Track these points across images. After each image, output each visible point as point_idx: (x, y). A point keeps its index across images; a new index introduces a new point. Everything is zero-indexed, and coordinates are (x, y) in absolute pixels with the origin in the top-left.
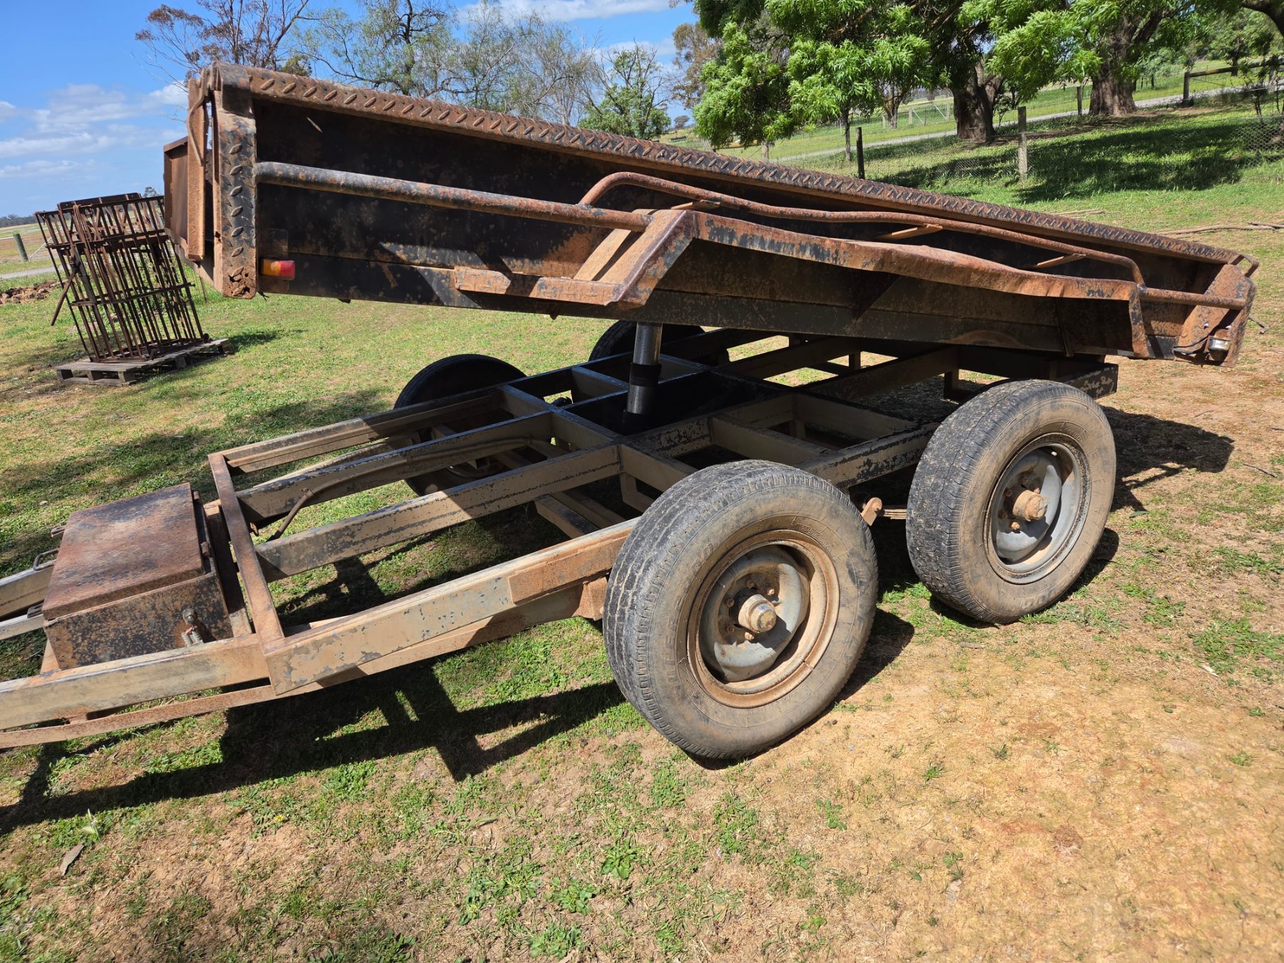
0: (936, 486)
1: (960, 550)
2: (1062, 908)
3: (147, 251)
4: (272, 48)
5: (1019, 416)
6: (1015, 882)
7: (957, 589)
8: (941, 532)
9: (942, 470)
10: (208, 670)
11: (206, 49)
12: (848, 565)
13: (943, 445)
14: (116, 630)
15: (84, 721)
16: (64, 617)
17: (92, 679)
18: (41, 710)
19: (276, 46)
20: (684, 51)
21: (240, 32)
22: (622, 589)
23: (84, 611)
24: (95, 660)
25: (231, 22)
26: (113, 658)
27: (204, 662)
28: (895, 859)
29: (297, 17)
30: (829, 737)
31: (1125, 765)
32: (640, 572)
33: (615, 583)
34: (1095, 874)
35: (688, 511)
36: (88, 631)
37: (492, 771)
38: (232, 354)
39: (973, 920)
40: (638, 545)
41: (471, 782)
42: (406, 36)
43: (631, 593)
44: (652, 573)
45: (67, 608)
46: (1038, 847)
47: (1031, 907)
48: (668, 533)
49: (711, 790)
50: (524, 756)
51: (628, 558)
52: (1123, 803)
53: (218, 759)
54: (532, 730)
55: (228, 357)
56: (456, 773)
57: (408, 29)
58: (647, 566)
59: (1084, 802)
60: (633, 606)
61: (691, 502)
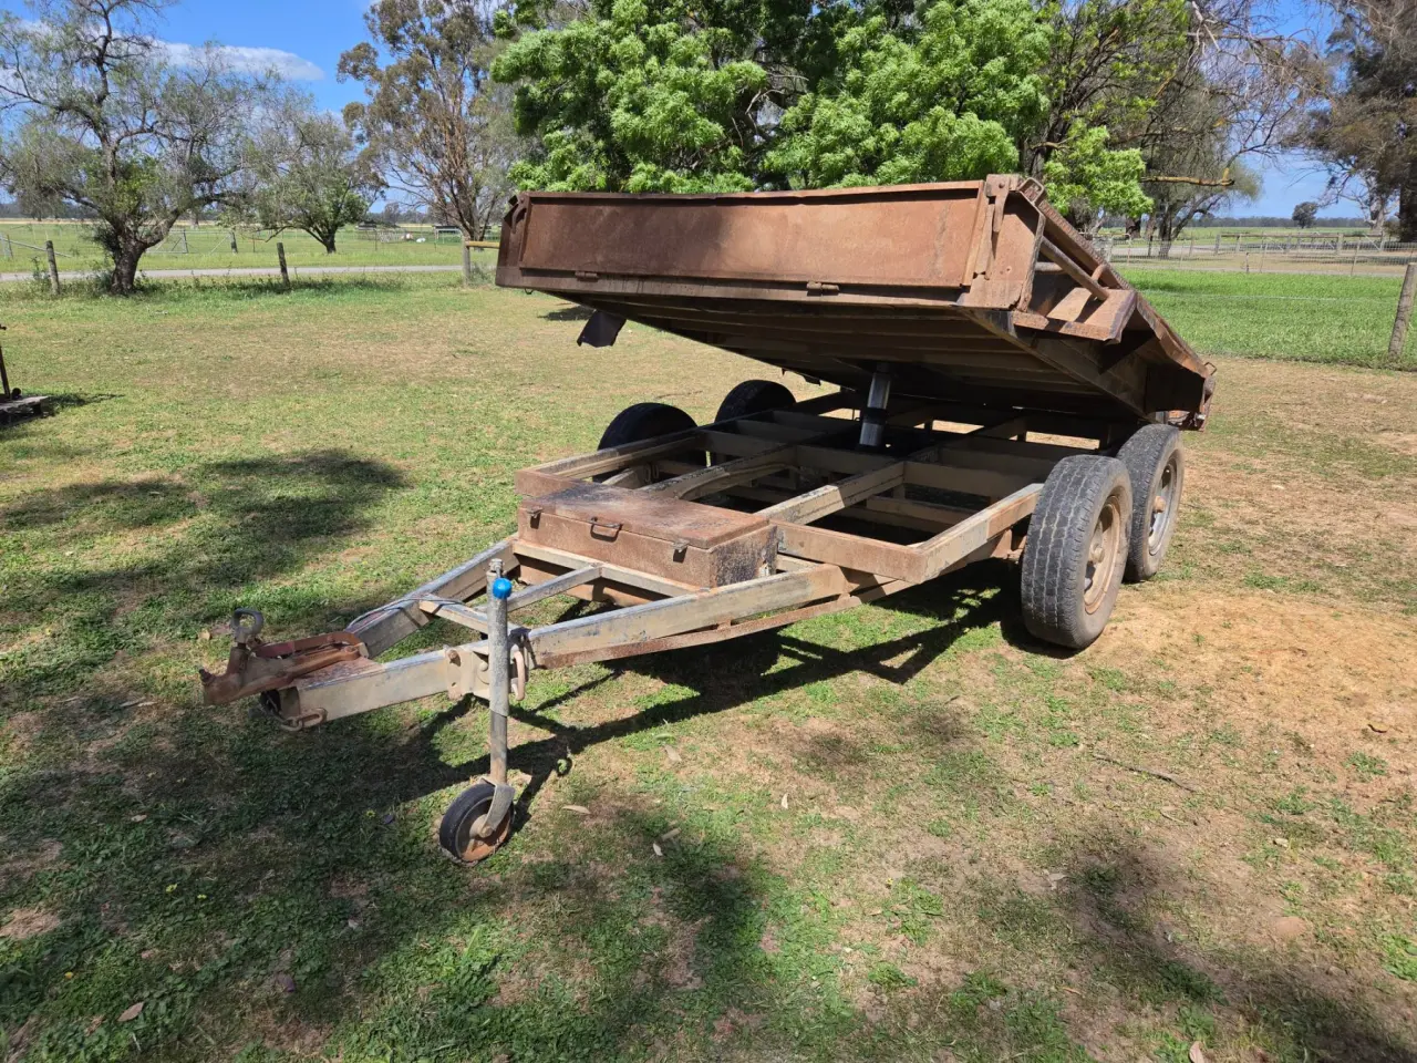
8: (1136, 514)
9: (1134, 475)
10: (805, 588)
12: (1126, 524)
14: (736, 561)
15: (727, 627)
16: (717, 546)
17: (742, 593)
18: (706, 617)
22: (1055, 528)
24: (725, 583)
26: (732, 582)
27: (805, 582)
30: (1121, 634)
31: (1291, 621)
32: (1072, 515)
33: (1044, 525)
34: (1323, 661)
35: (1090, 478)
36: (725, 559)
37: (919, 676)
38: (53, 415)
39: (1280, 688)
40: (1059, 501)
41: (911, 683)
42: (99, 61)
43: (1066, 528)
44: (1082, 514)
45: (715, 540)
46: (1287, 656)
47: (1303, 678)
48: (1084, 491)
49: (1074, 667)
50: (930, 668)
51: (1052, 509)
52: (1308, 634)
53: (696, 694)
54: (916, 655)
55: (50, 418)
56: (895, 681)
57: (103, 53)
58: (1077, 510)
59: (1289, 637)
60: (1070, 536)
61: (1089, 473)
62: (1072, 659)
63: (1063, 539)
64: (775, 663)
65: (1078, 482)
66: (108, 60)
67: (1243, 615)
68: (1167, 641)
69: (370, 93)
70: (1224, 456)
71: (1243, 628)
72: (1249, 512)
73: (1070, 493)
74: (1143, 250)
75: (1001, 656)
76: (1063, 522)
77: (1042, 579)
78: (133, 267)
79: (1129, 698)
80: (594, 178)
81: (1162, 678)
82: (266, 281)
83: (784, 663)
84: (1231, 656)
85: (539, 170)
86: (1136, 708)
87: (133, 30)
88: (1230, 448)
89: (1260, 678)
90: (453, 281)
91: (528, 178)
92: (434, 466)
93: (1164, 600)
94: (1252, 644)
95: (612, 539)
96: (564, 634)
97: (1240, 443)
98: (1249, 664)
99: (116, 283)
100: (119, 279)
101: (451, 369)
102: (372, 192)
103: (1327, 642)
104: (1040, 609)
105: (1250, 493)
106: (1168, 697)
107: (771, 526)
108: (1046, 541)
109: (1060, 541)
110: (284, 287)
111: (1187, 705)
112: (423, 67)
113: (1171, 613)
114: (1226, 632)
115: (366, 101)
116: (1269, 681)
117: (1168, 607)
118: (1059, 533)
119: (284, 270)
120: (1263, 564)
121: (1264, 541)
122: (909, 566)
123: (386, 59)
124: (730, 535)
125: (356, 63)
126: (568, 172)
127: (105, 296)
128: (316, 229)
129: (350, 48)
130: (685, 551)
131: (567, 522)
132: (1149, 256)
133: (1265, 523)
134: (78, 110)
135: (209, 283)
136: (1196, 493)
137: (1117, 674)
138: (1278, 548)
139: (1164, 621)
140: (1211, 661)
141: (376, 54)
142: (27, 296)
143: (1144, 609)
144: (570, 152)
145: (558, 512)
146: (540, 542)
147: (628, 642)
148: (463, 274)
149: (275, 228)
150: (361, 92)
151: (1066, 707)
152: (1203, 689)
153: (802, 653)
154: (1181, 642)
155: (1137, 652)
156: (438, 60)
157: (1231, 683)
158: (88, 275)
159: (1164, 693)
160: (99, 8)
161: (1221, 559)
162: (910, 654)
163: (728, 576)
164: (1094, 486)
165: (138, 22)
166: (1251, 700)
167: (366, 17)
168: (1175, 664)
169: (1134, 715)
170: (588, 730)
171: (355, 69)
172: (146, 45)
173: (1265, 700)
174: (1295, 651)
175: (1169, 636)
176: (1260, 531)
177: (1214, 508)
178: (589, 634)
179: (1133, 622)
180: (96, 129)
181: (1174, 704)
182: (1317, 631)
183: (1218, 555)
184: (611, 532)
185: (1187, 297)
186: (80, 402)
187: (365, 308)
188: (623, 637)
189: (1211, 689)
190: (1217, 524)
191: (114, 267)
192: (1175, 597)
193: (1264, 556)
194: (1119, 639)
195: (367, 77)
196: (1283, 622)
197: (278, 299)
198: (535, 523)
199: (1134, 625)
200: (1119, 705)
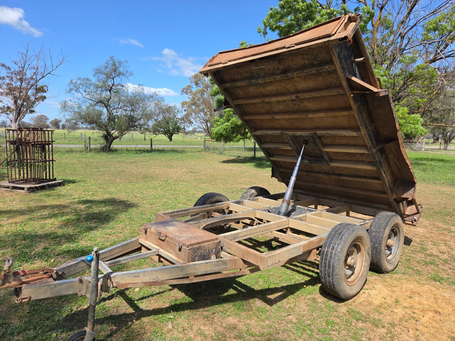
0: (376, 235)
1: (382, 252)
2: (444, 325)
3: (40, 147)
4: (37, 82)
5: (392, 220)
6: (430, 321)
7: (380, 262)
8: (378, 247)
9: (377, 231)
10: (226, 265)
11: (8, 77)
12: (368, 251)
13: (376, 225)
14: (200, 253)
15: (193, 278)
16: (192, 247)
17: (199, 265)
18: (184, 273)
19: (38, 81)
20: (184, 109)
21: (26, 74)
22: (330, 251)
23: (195, 246)
24: (195, 261)
25: (23, 70)
26: (198, 261)
27: (226, 263)
28: (400, 319)
29: (49, 73)
30: (365, 295)
31: (438, 299)
32: (336, 246)
33: (326, 249)
34: (447, 318)
35: (345, 232)
36: (195, 252)
37: (279, 304)
38: (64, 186)
39: (426, 329)
40: (332, 240)
41: (275, 306)
42: (110, 90)
43: (334, 251)
44: (340, 246)
45: (192, 245)
46: (431, 314)
47: (437, 325)
48: (342, 237)
49: (342, 308)
50: (285, 301)
51: (330, 243)
52: (444, 305)
53: (192, 301)
54: (282, 294)
55: (63, 187)
56: (269, 304)
57: (111, 88)
58: (338, 244)
59: (435, 306)
60: (335, 254)
61: (345, 230)
62: (343, 304)
63: (333, 255)
64: (227, 292)
65: (340, 233)
66: (112, 90)
67: (419, 293)
68: (384, 301)
69: (189, 98)
70: (440, 225)
71: (417, 299)
72: (443, 248)
73: (337, 237)
74: (438, 147)
75: (315, 299)
76: (333, 249)
77: (326, 270)
78: (111, 144)
79: (360, 325)
80: (237, 122)
81: (376, 317)
82: (146, 149)
83: (231, 292)
84: (408, 311)
85: (222, 120)
86: (362, 329)
87: (120, 82)
88: (444, 222)
89: (418, 322)
90: (200, 150)
91: (218, 121)
92: (158, 208)
93: (390, 283)
94: (419, 306)
95: (163, 241)
96: (125, 276)
97: (449, 220)
98: (415, 315)
99: (105, 149)
100: (106, 148)
101: (183, 177)
102: (189, 124)
103: (451, 309)
104: (326, 282)
105: (446, 240)
106: (377, 326)
107: (219, 240)
108: (327, 255)
109: (332, 256)
110: (151, 151)
111: (384, 330)
112: (204, 91)
113: (389, 289)
114: (409, 300)
115: (188, 100)
116: (421, 325)
117: (390, 286)
118: (331, 253)
119: (151, 146)
120: (441, 271)
121: (446, 261)
122: (261, 261)
123: (195, 89)
124: (199, 243)
125: (186, 91)
126: (230, 120)
127: (102, 152)
128: (167, 135)
129: (185, 87)
130: (181, 247)
131: (153, 233)
132: (440, 149)
133: (448, 253)
134: (103, 103)
135: (130, 149)
136: (423, 239)
137: (359, 313)
138: (450, 264)
139: (385, 292)
140: (399, 311)
141: (192, 88)
142: (81, 152)
143: (380, 286)
144: (231, 114)
145: (152, 229)
146: (147, 239)
147: (151, 281)
148: (203, 149)
149: (156, 134)
150: (187, 98)
151: (333, 325)
152: (393, 325)
153: (239, 288)
154: (390, 302)
155: (370, 304)
156: (208, 89)
157: (405, 323)
158: (99, 146)
159: (376, 324)
160: (112, 77)
161: (424, 267)
162: (280, 294)
163: (197, 258)
164: (346, 236)
165: (121, 80)
166: (411, 332)
167: (190, 79)
168: (384, 312)
169: (361, 332)
170: (148, 311)
171: (186, 92)
172: (123, 86)
173: (418, 333)
174: (436, 312)
175: (385, 299)
176: (445, 256)
177: (429, 245)
178: (135, 277)
179: (372, 291)
180: (107, 107)
181: (379, 330)
182: (448, 304)
183: (423, 265)
184: (163, 238)
185: (447, 164)
186: (74, 182)
187: (171, 158)
188: (149, 279)
189: (396, 325)
190: (428, 252)
191: (106, 144)
192: (395, 282)
193: (443, 267)
194: (364, 297)
195: (189, 94)
196: (434, 298)
197: (148, 154)
198: (146, 232)
199: (373, 292)
200: (355, 326)
